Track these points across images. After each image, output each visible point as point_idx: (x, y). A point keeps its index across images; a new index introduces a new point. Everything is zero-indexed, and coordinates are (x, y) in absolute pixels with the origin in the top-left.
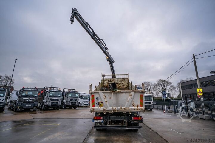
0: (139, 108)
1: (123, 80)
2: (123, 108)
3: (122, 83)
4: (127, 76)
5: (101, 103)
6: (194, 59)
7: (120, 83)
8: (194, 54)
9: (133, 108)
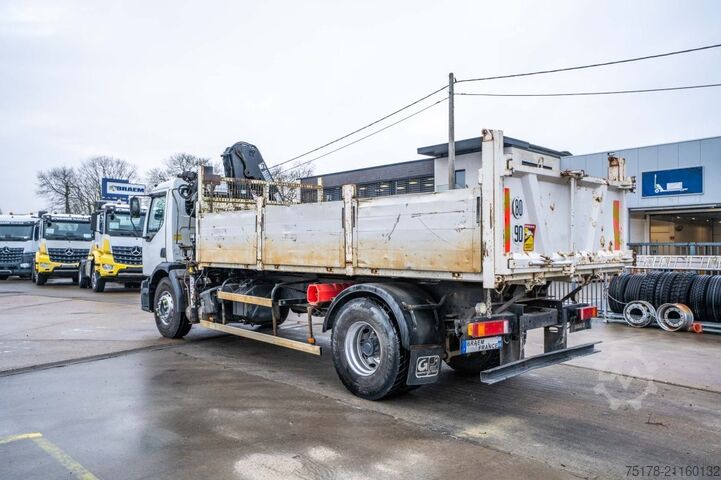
2: (584, 253)
6: (451, 93)
8: (451, 75)
9: (608, 255)
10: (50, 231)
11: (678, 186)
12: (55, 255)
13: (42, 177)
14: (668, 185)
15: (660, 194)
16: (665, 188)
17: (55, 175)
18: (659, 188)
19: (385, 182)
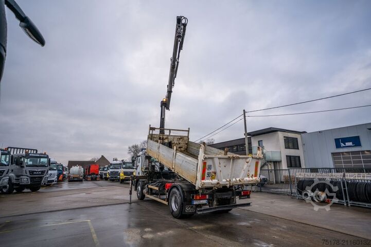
0: (254, 178)
1: (181, 138)
2: (238, 179)
3: (179, 144)
4: (187, 132)
5: (213, 174)
7: (177, 144)
9: (247, 179)
10: (124, 166)
11: (350, 144)
12: (125, 173)
13: (130, 148)
14: (346, 143)
15: (343, 147)
16: (345, 145)
17: (133, 147)
18: (342, 145)
19: (236, 146)
